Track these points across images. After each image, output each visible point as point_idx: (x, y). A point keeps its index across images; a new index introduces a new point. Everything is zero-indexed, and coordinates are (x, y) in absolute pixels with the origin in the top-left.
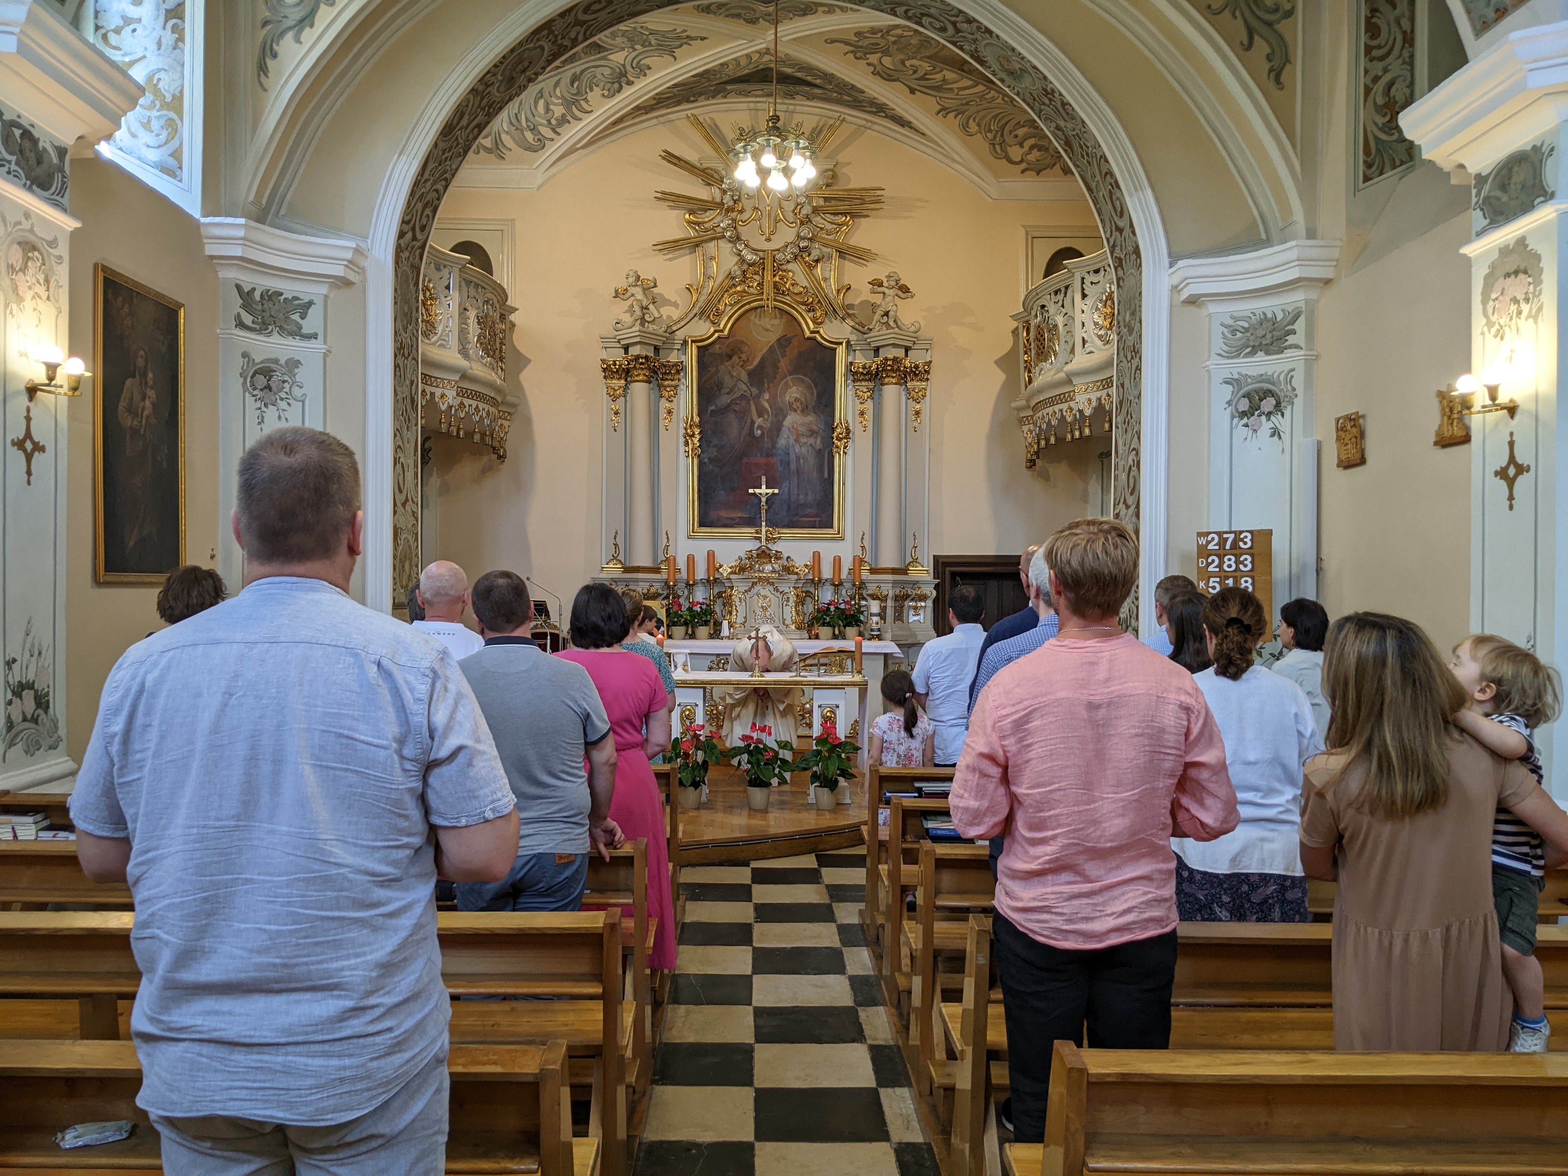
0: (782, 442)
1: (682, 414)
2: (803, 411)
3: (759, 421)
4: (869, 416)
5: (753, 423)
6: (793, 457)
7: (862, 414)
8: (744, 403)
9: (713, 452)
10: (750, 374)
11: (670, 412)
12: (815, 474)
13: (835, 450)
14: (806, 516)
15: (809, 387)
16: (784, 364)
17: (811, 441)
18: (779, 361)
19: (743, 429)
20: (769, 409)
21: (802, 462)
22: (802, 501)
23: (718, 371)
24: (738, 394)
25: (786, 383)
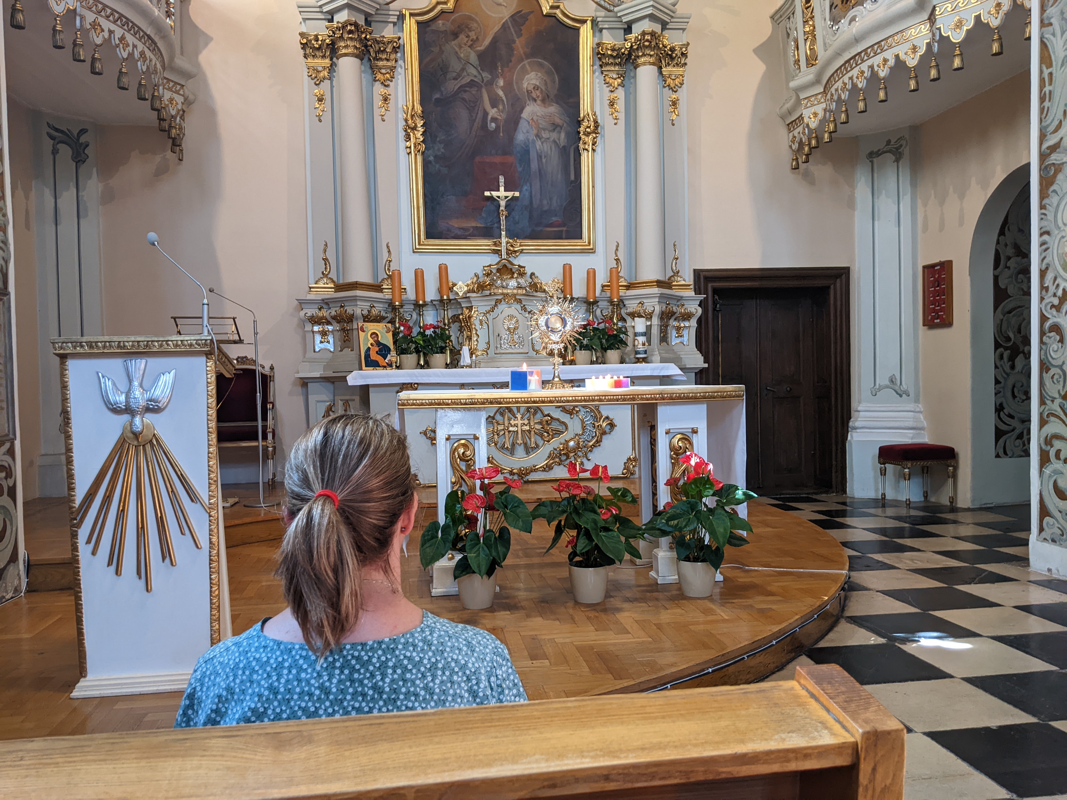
0: (520, 137)
1: (401, 102)
2: (543, 101)
3: (493, 112)
4: (620, 105)
5: (486, 114)
6: (533, 155)
7: (612, 104)
8: (474, 91)
9: (440, 149)
10: (481, 56)
11: (386, 99)
12: (559, 176)
13: (581, 146)
14: (551, 225)
15: (549, 73)
16: (520, 44)
17: (554, 135)
18: (514, 42)
19: (475, 120)
20: (504, 98)
21: (544, 160)
22: (546, 208)
23: (442, 51)
24: (467, 80)
25: (524, 67)
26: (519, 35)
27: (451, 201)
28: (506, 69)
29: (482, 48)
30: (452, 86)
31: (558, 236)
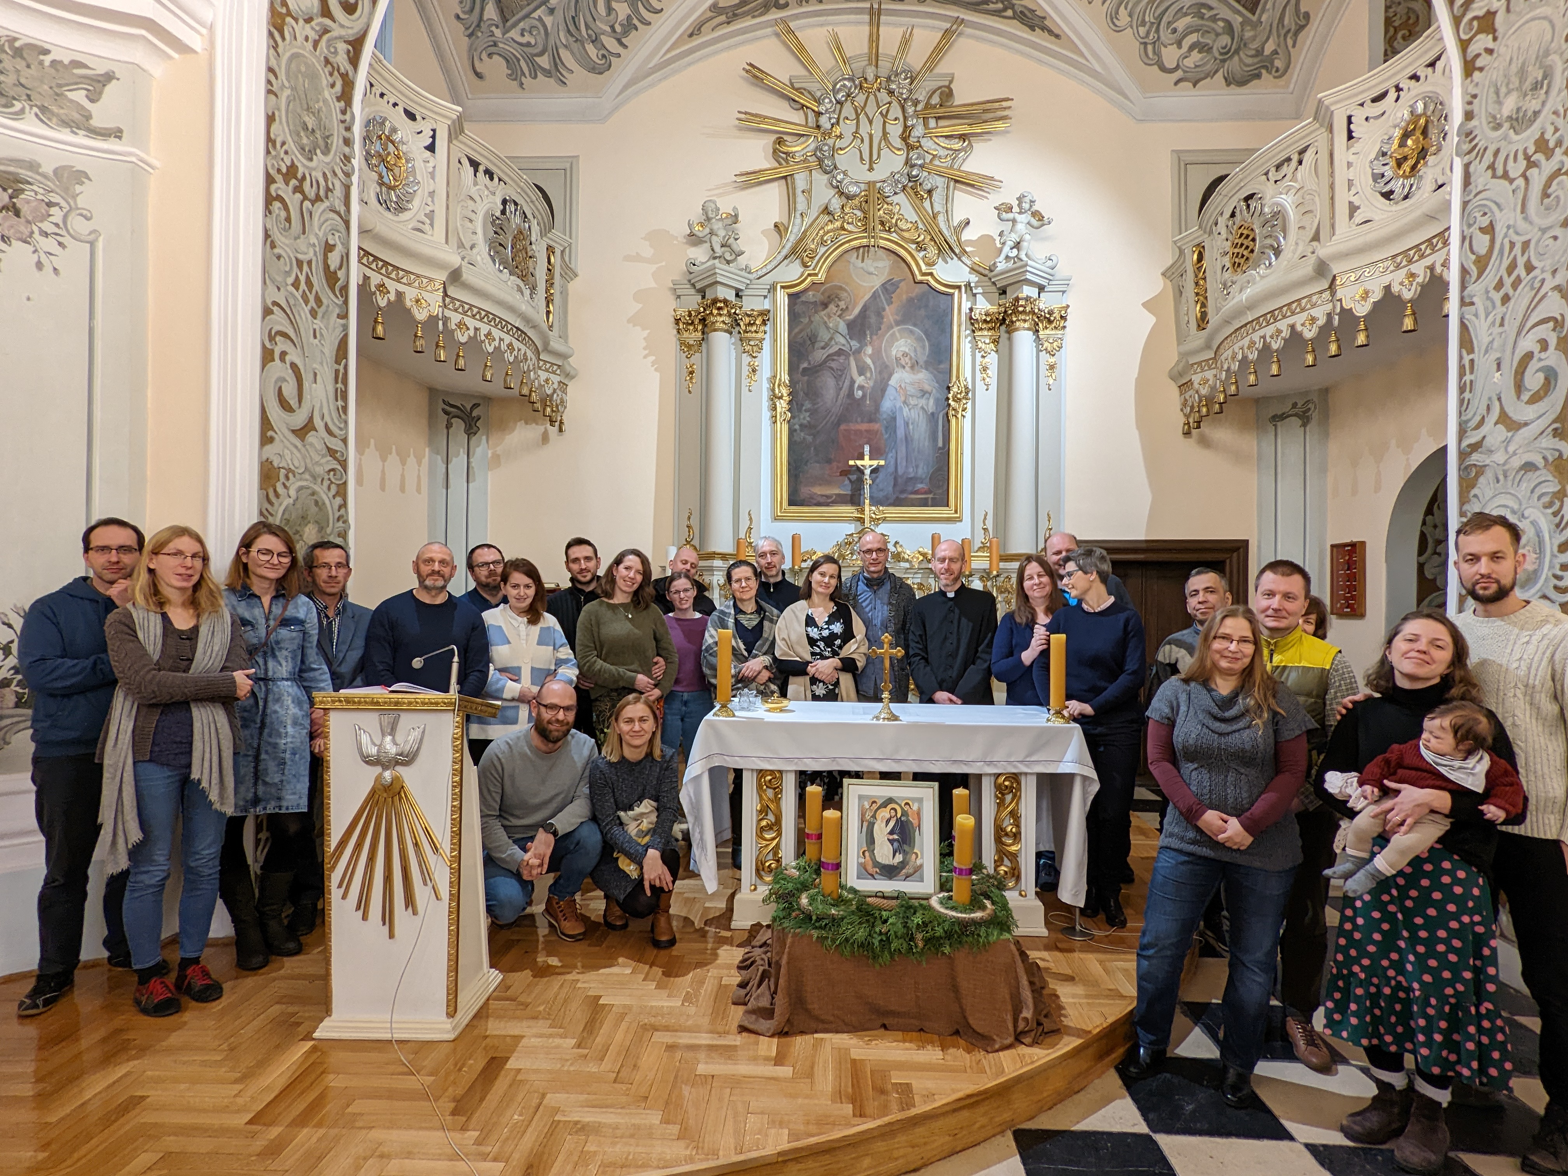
0: (887, 405)
1: (769, 373)
2: (912, 367)
3: (860, 380)
4: (993, 372)
5: (853, 382)
6: (900, 423)
7: (984, 369)
8: (842, 359)
9: (805, 417)
10: (850, 325)
11: (753, 370)
12: (926, 444)
14: (916, 492)
15: (919, 339)
16: (890, 312)
17: (922, 402)
18: (884, 310)
19: (841, 389)
20: (872, 366)
21: (911, 427)
22: (912, 475)
23: (811, 322)
24: (835, 349)
25: (893, 335)
26: (890, 303)
27: (814, 469)
28: (875, 337)
29: (851, 317)
30: (819, 355)
31: (924, 503)
